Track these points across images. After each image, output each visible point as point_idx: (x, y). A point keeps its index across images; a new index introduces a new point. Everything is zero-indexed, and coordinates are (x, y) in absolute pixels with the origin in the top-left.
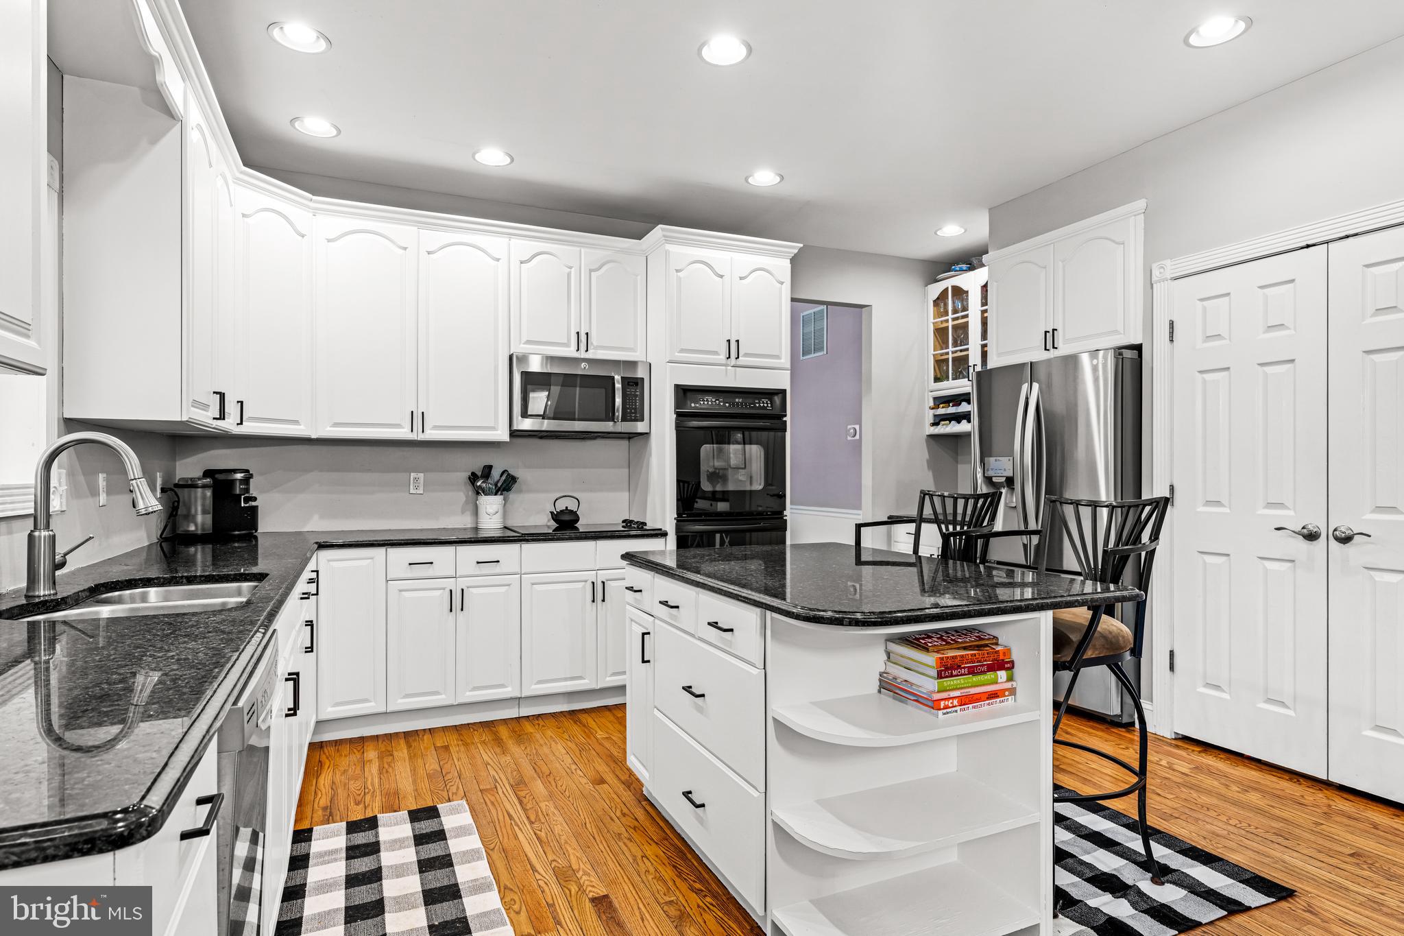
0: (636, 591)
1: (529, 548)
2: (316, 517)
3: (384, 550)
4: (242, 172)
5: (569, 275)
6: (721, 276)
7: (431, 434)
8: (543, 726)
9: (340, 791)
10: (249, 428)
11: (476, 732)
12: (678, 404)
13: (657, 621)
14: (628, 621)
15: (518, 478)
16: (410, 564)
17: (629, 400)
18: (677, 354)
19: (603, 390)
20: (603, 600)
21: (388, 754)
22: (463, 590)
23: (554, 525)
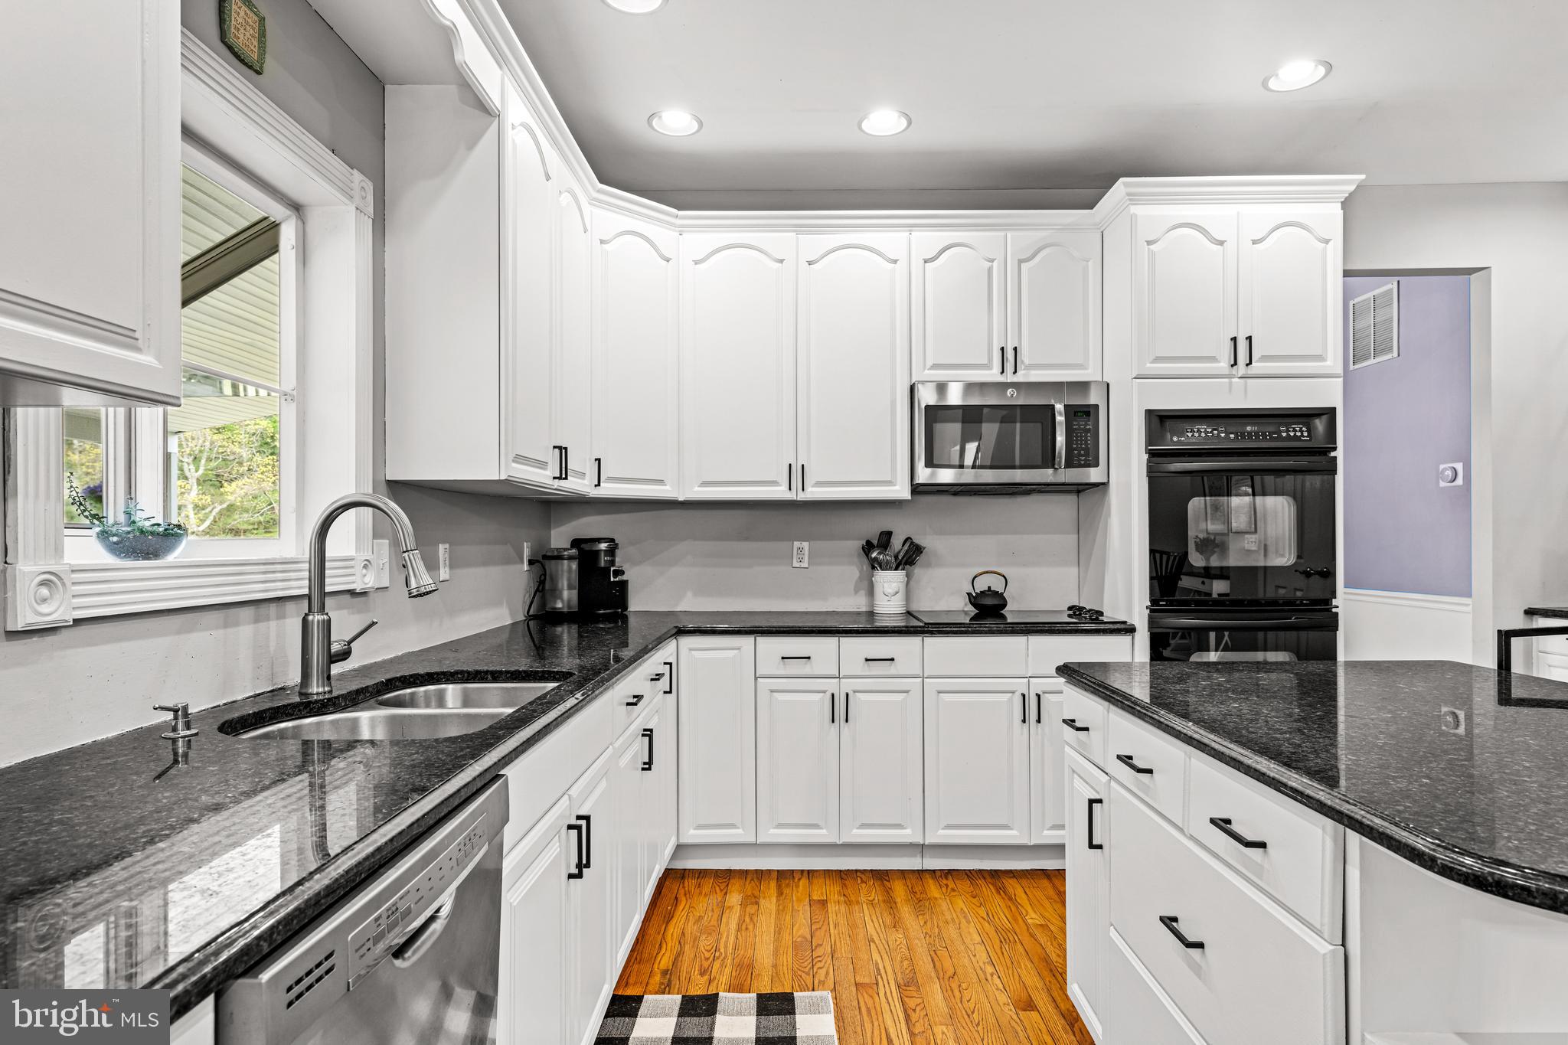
0: (1079, 729)
1: (934, 643)
2: (689, 594)
3: (753, 638)
4: (599, 191)
5: (990, 271)
6: (1221, 243)
7: (812, 492)
8: (953, 890)
9: (687, 948)
10: (608, 490)
11: (864, 885)
12: (1151, 439)
13: (1113, 783)
14: (1067, 771)
15: (924, 548)
16: (783, 658)
17: (1077, 437)
18: (1148, 365)
19: (1039, 425)
20: (1039, 721)
21: (752, 900)
22: (847, 695)
23: (972, 610)
